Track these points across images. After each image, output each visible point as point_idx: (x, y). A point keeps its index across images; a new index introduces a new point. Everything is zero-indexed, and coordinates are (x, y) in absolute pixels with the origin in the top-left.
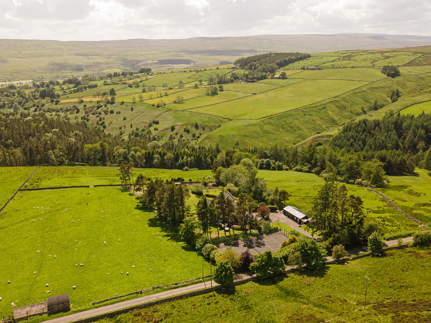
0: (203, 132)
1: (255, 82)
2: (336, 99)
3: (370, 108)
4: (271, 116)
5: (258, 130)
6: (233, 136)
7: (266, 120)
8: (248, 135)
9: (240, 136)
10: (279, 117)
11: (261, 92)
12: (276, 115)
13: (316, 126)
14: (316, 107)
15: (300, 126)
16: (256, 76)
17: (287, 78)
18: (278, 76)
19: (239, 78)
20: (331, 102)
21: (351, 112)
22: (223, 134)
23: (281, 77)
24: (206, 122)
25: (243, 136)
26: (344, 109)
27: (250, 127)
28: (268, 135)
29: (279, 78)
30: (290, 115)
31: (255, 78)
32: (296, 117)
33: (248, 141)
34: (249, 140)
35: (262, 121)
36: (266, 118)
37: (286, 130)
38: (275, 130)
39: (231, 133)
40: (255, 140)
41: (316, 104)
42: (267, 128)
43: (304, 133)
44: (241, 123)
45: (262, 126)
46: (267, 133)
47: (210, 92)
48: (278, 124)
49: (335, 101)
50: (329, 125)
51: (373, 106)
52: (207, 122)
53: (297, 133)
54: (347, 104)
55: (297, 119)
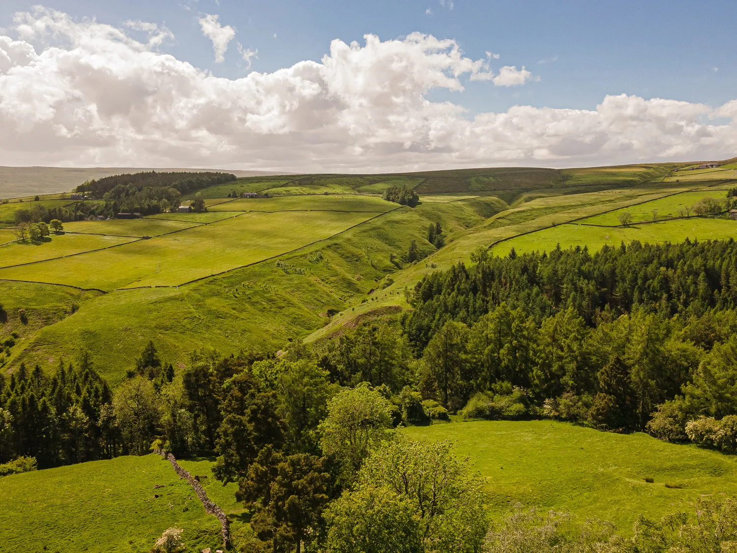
0: (22, 328)
1: (138, 217)
2: (335, 241)
3: (402, 257)
4: (211, 279)
5: (194, 311)
6: (126, 330)
7: (202, 286)
8: (168, 323)
9: (147, 330)
10: (232, 280)
11: (161, 234)
12: (222, 276)
13: (321, 297)
14: (302, 256)
15: (288, 296)
16: (137, 206)
17: (206, 211)
18: (188, 207)
19: (97, 212)
20: (329, 247)
21: (373, 266)
22: (91, 327)
23: (192, 208)
24: (28, 300)
25: (156, 327)
26: (357, 261)
27: (169, 304)
28: (222, 323)
29: (190, 211)
30: (255, 275)
31: (136, 210)
32: (270, 277)
33: (172, 340)
34: (176, 338)
35: (195, 290)
36: (200, 282)
37: (260, 307)
38: (234, 309)
39: (117, 322)
40: (192, 337)
41: (300, 251)
42: (213, 303)
43: (303, 314)
44: (139, 298)
45: (199, 300)
46: (219, 317)
47: (29, 236)
48: (237, 295)
49: (336, 244)
50: (343, 294)
51: (408, 254)
52: (34, 300)
53: (287, 313)
54: (360, 250)
55: (273, 281)
